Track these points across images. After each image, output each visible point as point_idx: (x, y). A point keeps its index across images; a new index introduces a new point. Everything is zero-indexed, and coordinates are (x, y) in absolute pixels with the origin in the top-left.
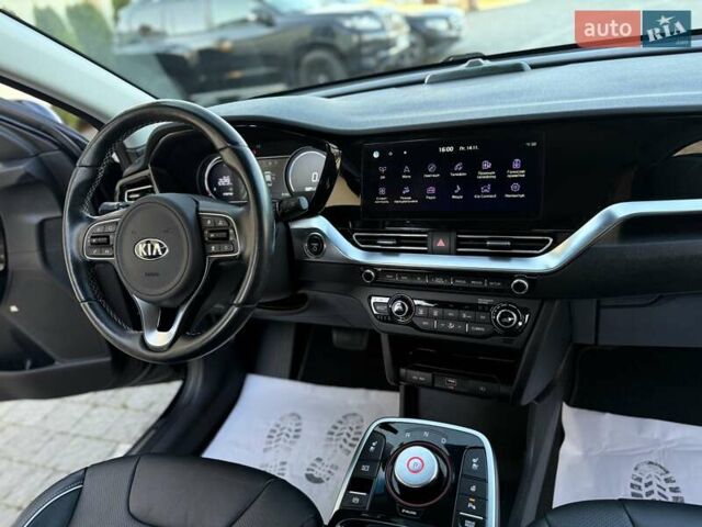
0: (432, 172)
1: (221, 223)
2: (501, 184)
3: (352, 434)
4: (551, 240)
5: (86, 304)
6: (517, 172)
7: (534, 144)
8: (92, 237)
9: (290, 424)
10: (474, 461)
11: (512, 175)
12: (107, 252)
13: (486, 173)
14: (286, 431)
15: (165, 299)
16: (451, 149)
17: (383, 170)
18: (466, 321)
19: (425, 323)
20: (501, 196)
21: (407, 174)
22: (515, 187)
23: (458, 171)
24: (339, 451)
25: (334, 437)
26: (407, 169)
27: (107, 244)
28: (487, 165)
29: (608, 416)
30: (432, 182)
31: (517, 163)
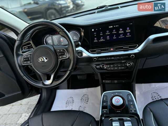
0: (108, 33)
1: (62, 50)
2: (125, 34)
3: (87, 99)
4: (138, 45)
5: (24, 77)
6: (128, 30)
7: (132, 24)
8: (24, 59)
9: (71, 100)
10: (130, 97)
11: (127, 31)
12: (29, 62)
13: (121, 31)
14: (70, 101)
15: (48, 72)
16: (112, 27)
17: (95, 33)
18: (120, 66)
19: (109, 69)
20: (125, 36)
21: (101, 34)
22: (128, 34)
23: (114, 32)
24: (85, 103)
25: (82, 100)
26: (101, 33)
27: (29, 60)
28: (121, 30)
29: (143, 84)
30: (108, 35)
31: (128, 29)
